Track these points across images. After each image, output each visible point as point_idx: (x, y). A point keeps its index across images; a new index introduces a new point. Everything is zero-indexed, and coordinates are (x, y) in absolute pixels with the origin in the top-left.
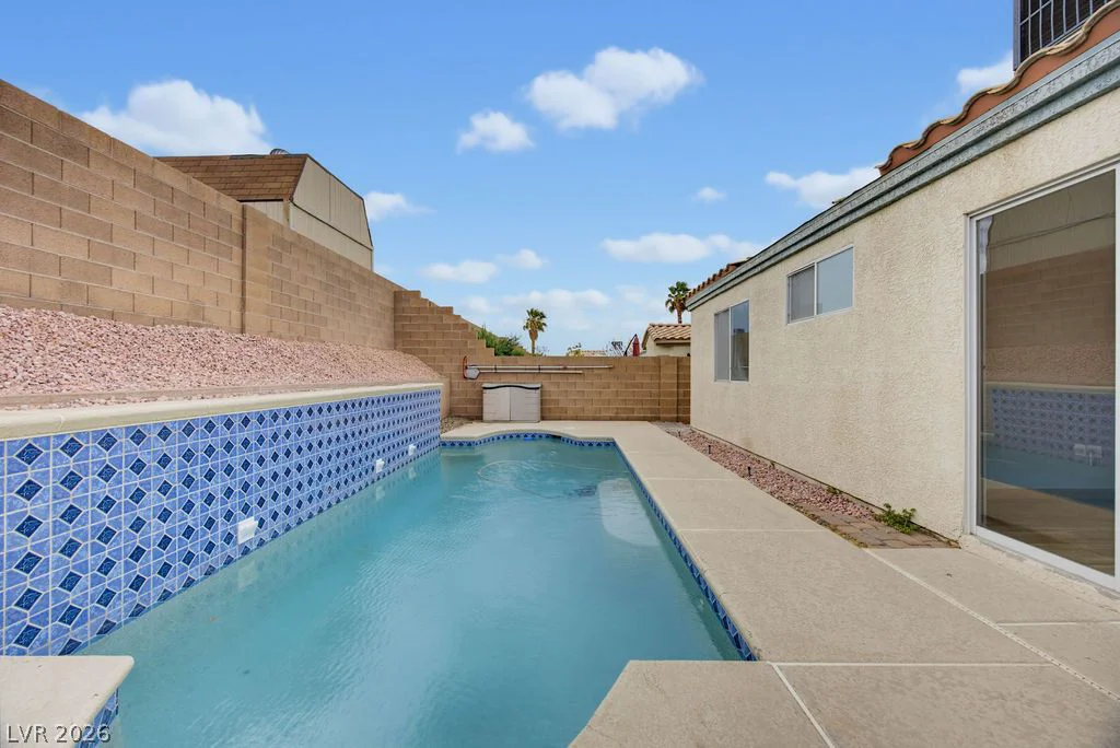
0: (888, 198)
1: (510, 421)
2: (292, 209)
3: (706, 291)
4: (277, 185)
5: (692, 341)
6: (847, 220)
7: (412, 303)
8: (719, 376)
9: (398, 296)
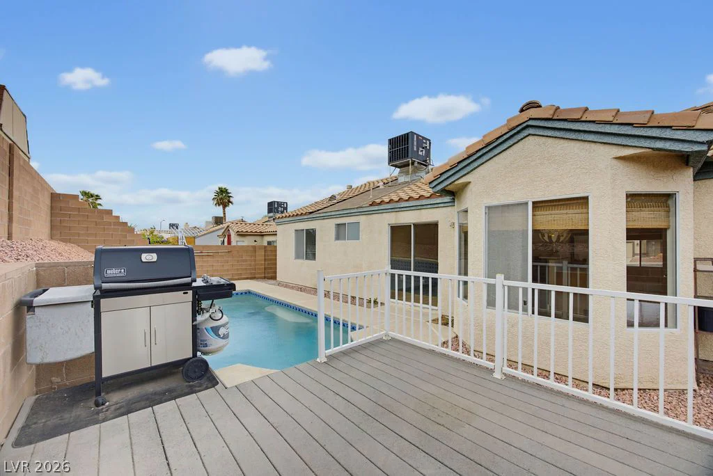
0: (371, 212)
3: (290, 219)
7: (72, 204)
8: (298, 256)
9: (55, 197)
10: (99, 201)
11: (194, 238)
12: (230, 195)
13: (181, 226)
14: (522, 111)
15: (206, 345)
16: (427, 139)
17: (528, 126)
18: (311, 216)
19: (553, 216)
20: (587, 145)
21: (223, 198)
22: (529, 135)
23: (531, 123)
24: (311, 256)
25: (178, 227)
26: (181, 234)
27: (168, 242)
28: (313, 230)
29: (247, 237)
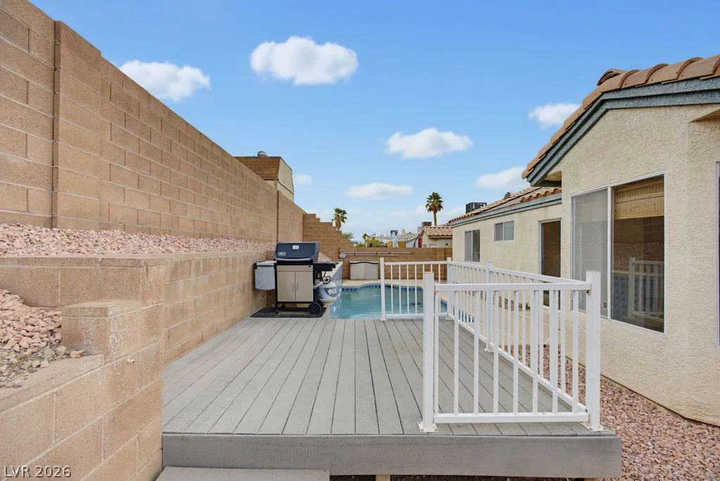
0: (522, 210)
1: (364, 280)
2: (278, 184)
3: (461, 221)
4: (270, 173)
5: (453, 237)
6: (512, 212)
7: (312, 220)
8: (467, 259)
11: (405, 242)
12: (440, 199)
13: (400, 233)
14: (600, 83)
15: (322, 298)
17: (604, 102)
18: (476, 217)
19: (636, 202)
20: (663, 111)
21: (435, 204)
22: (607, 110)
23: (605, 97)
24: (477, 257)
25: (396, 233)
26: (395, 240)
27: (386, 246)
28: (478, 231)
29: (440, 241)
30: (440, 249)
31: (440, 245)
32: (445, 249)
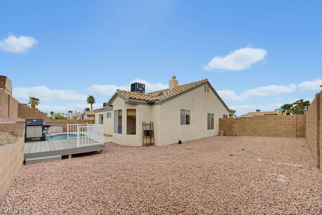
1: (56, 133)
3: (98, 111)
5: (95, 116)
7: (25, 107)
9: (20, 105)
10: (38, 101)
11: (76, 117)
12: (94, 99)
13: (73, 112)
14: (116, 91)
15: (45, 136)
16: (143, 84)
18: (102, 110)
21: (91, 100)
22: (117, 97)
23: (117, 94)
24: (102, 123)
25: (72, 112)
26: (71, 115)
27: (66, 119)
28: (103, 115)
29: (92, 117)
30: (91, 120)
31: (91, 118)
32: (93, 120)
